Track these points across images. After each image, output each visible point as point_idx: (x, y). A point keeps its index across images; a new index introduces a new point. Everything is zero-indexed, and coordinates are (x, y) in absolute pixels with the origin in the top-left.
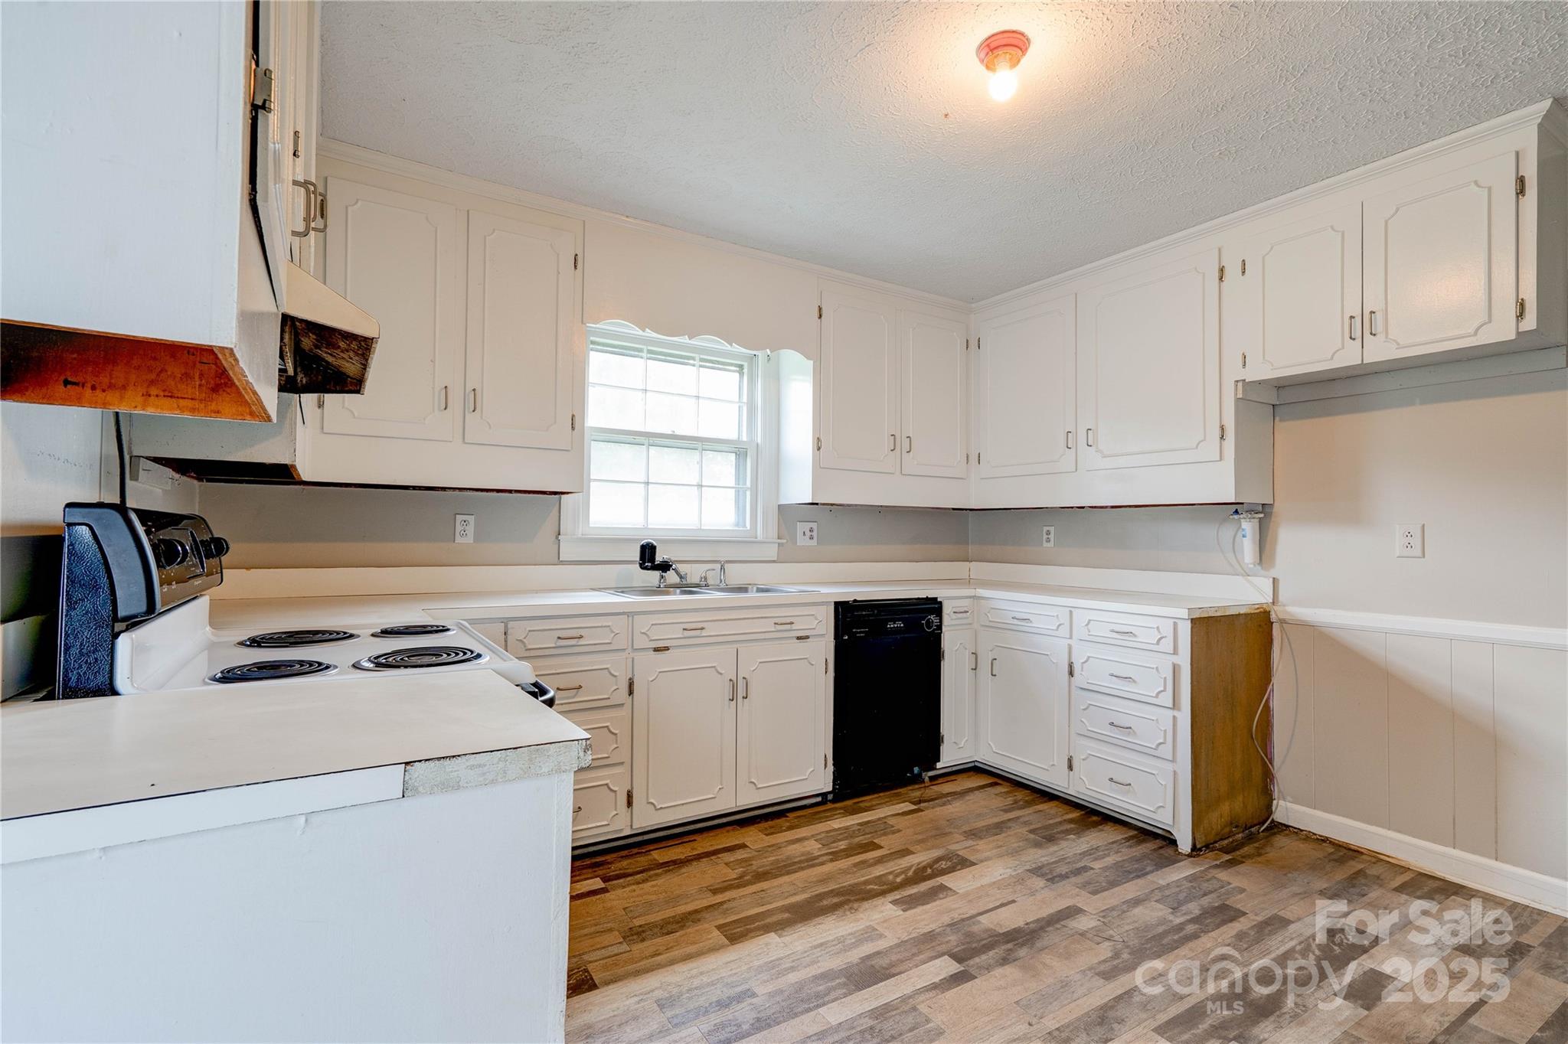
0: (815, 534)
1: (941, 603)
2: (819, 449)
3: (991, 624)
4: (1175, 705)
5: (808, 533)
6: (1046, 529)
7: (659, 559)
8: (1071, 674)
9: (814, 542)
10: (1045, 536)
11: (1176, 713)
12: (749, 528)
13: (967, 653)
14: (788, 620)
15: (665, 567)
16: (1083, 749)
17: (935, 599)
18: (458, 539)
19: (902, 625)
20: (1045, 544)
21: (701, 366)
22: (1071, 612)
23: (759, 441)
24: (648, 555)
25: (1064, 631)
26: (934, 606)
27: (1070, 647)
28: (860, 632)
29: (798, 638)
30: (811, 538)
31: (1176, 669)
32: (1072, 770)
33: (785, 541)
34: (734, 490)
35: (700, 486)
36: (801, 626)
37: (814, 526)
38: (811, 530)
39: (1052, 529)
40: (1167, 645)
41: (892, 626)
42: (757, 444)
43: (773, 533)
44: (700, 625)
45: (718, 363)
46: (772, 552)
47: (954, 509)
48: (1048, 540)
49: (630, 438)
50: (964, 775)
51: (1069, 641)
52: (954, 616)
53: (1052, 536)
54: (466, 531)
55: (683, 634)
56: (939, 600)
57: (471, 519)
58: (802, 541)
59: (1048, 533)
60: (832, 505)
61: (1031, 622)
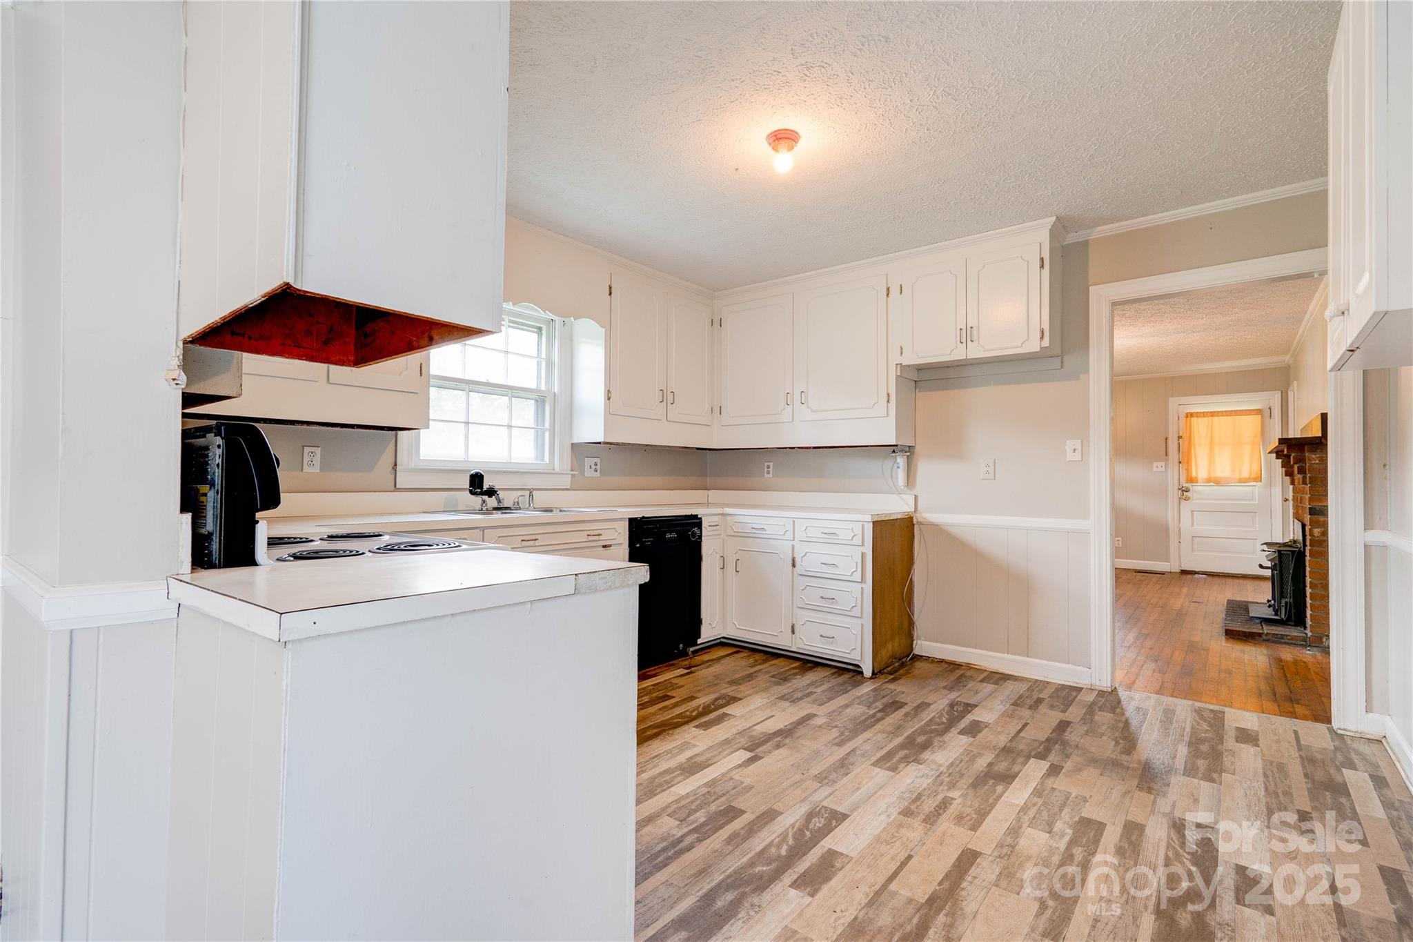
0: (598, 467)
1: (701, 518)
2: (609, 399)
3: (736, 534)
4: (863, 580)
5: (593, 467)
6: (766, 464)
7: (485, 487)
8: (794, 565)
9: (597, 474)
10: (766, 470)
11: (863, 585)
12: (548, 462)
13: (718, 556)
14: (597, 532)
15: (491, 492)
16: (802, 617)
17: (696, 517)
18: (306, 469)
19: (676, 535)
20: (766, 476)
21: (509, 326)
22: (794, 522)
23: (556, 391)
24: (476, 481)
25: (789, 536)
26: (694, 522)
27: (793, 546)
28: (648, 541)
29: (604, 546)
30: (596, 470)
31: (863, 555)
32: (794, 634)
33: (577, 473)
34: (533, 430)
35: (510, 427)
36: (607, 537)
37: (598, 460)
38: (596, 464)
39: (771, 464)
40: (858, 540)
41: (669, 536)
42: (555, 394)
43: (567, 466)
44: (534, 537)
45: (523, 324)
46: (566, 481)
47: (698, 449)
48: (768, 472)
49: (453, 384)
50: (716, 648)
51: (793, 543)
52: (709, 529)
53: (771, 470)
54: (313, 460)
55: (521, 544)
56: (699, 516)
57: (317, 450)
58: (589, 473)
59: (768, 467)
60: (611, 444)
61: (765, 531)
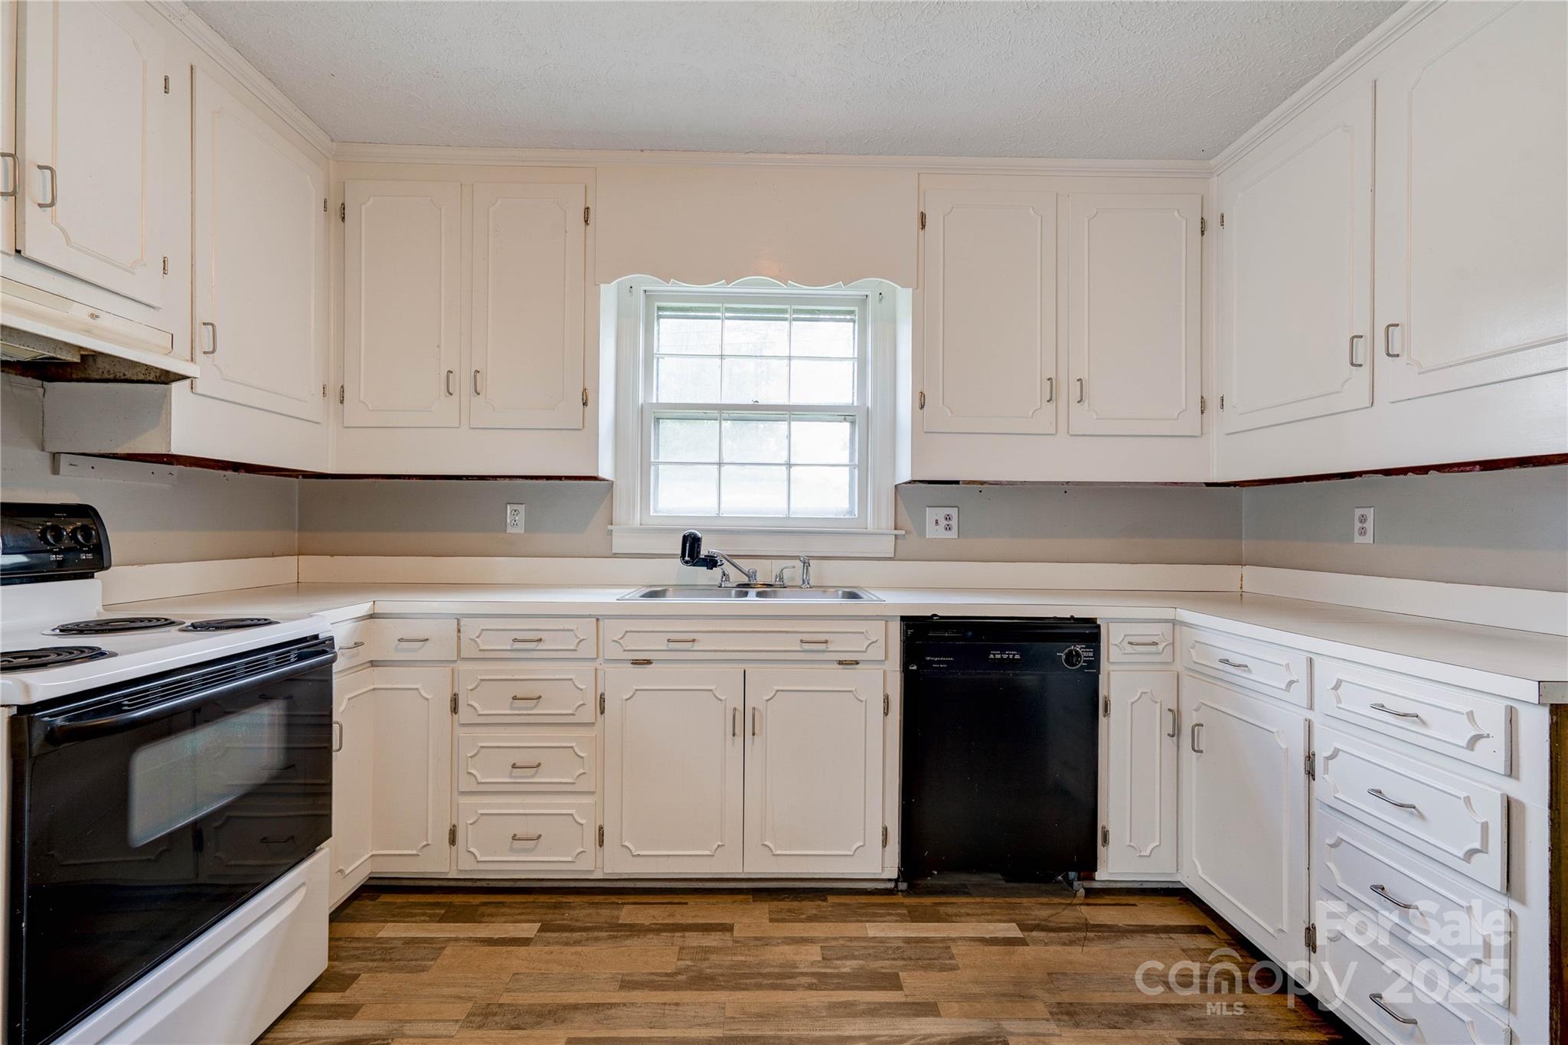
0: (954, 523)
1: (1098, 626)
2: (922, 407)
4: (1513, 890)
5: (943, 523)
6: (1358, 512)
7: (704, 553)
8: (1311, 773)
9: (953, 534)
10: (1358, 525)
11: (1512, 905)
12: (857, 515)
14: (823, 637)
15: (711, 562)
17: (1091, 622)
18: (510, 530)
19: (1017, 657)
20: (1358, 539)
21: (795, 319)
22: (1312, 660)
23: (869, 405)
24: (691, 548)
25: (1300, 692)
26: (1088, 632)
28: (939, 661)
29: (841, 663)
30: (948, 528)
32: (1314, 950)
33: (903, 532)
34: (847, 469)
36: (845, 646)
37: (953, 512)
38: (948, 518)
39: (1370, 513)
41: (998, 656)
42: (868, 408)
43: (887, 522)
45: (820, 312)
46: (887, 547)
48: (1363, 532)
49: (700, 413)
52: (1129, 649)
53: (1369, 525)
54: (516, 519)
55: (667, 646)
56: (1094, 622)
57: (521, 508)
58: (934, 532)
59: (1363, 519)
60: (982, 483)
61: (1250, 671)
